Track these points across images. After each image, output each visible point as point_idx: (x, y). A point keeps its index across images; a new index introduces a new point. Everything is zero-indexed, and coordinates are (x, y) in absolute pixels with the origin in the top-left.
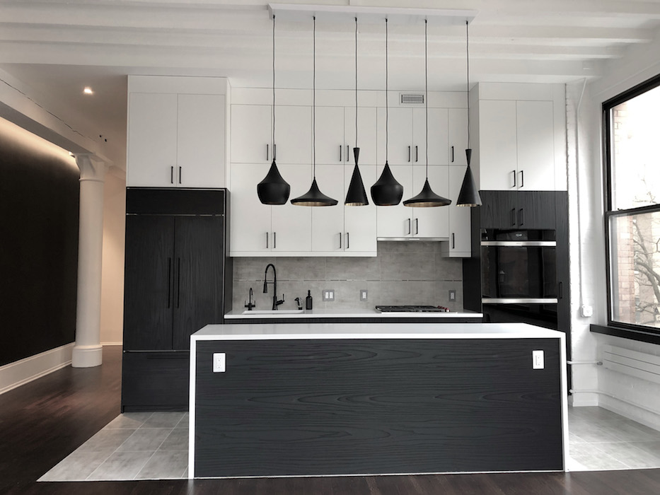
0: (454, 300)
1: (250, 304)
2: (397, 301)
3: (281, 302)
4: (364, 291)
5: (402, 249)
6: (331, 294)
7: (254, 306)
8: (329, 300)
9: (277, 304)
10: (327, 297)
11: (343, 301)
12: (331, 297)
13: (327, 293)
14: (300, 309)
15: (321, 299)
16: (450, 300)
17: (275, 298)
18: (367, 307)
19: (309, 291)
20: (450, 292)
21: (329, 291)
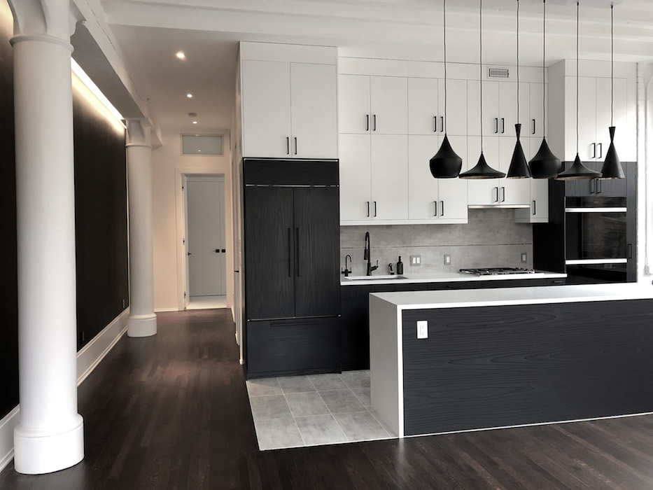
0: (525, 262)
1: (346, 270)
2: (477, 264)
3: (375, 268)
4: (449, 255)
5: (481, 215)
6: (418, 259)
7: (350, 272)
8: (417, 264)
9: (370, 270)
10: (414, 262)
11: (428, 266)
12: (418, 262)
13: (414, 259)
14: (393, 274)
15: (409, 264)
16: (522, 261)
17: (369, 264)
18: (450, 271)
19: (400, 257)
20: (522, 254)
21: (416, 257)
